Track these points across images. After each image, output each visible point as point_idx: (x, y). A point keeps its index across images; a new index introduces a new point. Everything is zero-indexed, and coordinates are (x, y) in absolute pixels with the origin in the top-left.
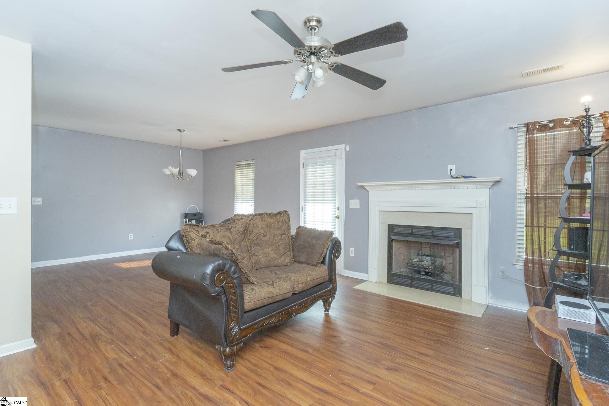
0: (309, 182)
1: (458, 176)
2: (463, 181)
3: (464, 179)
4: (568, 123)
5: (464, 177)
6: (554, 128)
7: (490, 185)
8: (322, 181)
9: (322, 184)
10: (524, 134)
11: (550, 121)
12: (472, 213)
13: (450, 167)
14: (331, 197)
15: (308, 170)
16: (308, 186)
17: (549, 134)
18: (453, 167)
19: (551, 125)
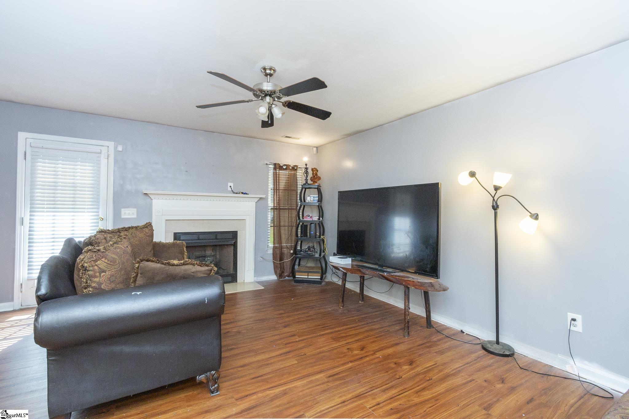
0: (39, 181)
1: (238, 192)
2: (242, 196)
3: (243, 195)
4: (291, 168)
5: (242, 193)
6: (286, 169)
7: (256, 200)
8: (73, 183)
9: (73, 187)
10: (272, 169)
11: (285, 165)
12: (245, 220)
13: (230, 184)
14: (91, 205)
15: (39, 164)
16: (38, 187)
17: (281, 172)
18: (232, 184)
19: (284, 167)
